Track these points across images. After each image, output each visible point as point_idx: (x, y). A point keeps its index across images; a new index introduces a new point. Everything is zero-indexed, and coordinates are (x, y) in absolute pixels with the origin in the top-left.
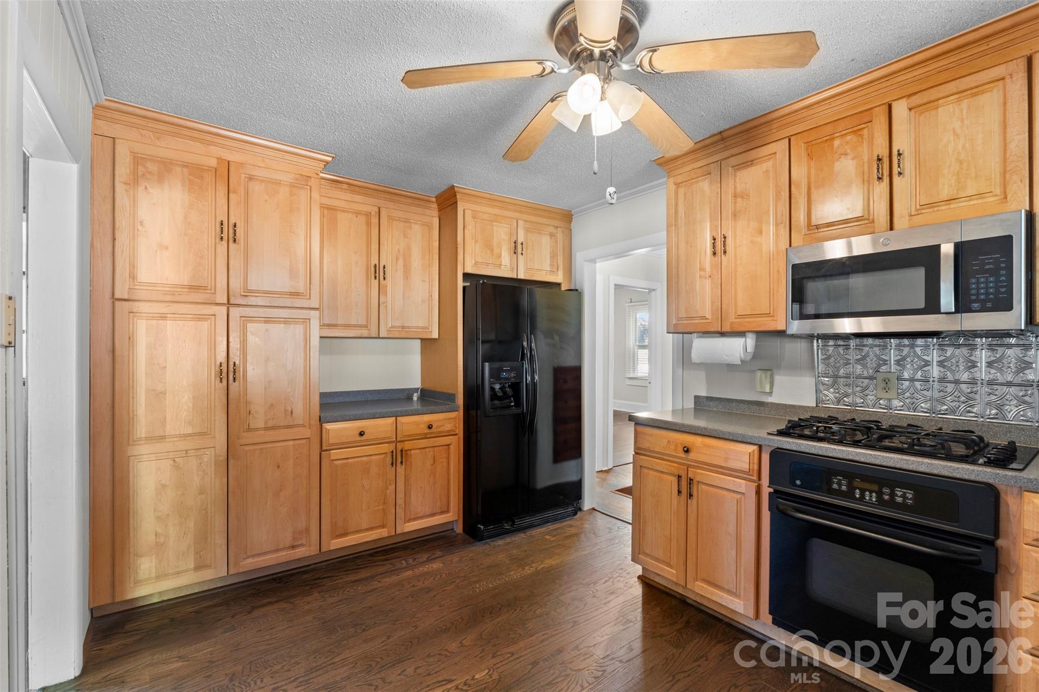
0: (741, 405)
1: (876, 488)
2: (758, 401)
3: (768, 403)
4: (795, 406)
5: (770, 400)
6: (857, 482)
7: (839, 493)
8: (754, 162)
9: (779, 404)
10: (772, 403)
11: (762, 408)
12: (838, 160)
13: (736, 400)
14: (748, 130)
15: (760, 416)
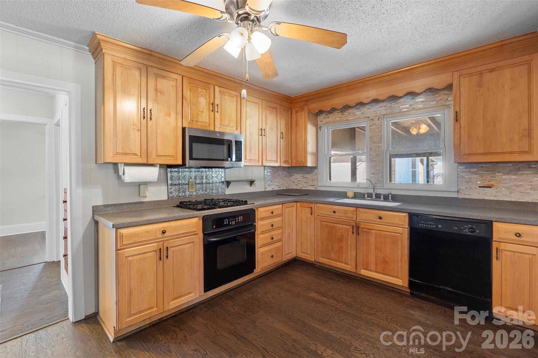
0: (129, 206)
1: (234, 219)
2: (140, 202)
3: (145, 202)
4: (159, 200)
5: (146, 200)
6: (231, 219)
7: (227, 225)
8: (166, 77)
9: (151, 201)
10: (148, 202)
11: (142, 205)
12: (200, 97)
13: (126, 204)
14: (165, 60)
15: (141, 210)
